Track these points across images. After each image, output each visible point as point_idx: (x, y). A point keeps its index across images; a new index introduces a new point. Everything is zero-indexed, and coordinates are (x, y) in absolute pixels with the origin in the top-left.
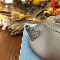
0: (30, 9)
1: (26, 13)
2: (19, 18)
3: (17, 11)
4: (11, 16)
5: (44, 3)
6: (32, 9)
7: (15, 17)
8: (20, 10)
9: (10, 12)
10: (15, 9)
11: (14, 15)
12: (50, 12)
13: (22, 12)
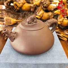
0: (22, 14)
1: (18, 18)
2: (11, 23)
3: (9, 16)
4: (4, 21)
5: (34, 8)
6: (23, 14)
7: (7, 22)
8: (12, 16)
9: (3, 17)
10: (8, 14)
11: (6, 20)
12: (39, 16)
13: (14, 17)
